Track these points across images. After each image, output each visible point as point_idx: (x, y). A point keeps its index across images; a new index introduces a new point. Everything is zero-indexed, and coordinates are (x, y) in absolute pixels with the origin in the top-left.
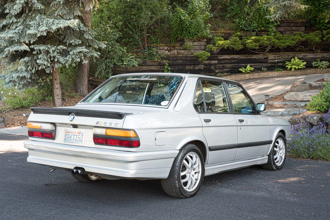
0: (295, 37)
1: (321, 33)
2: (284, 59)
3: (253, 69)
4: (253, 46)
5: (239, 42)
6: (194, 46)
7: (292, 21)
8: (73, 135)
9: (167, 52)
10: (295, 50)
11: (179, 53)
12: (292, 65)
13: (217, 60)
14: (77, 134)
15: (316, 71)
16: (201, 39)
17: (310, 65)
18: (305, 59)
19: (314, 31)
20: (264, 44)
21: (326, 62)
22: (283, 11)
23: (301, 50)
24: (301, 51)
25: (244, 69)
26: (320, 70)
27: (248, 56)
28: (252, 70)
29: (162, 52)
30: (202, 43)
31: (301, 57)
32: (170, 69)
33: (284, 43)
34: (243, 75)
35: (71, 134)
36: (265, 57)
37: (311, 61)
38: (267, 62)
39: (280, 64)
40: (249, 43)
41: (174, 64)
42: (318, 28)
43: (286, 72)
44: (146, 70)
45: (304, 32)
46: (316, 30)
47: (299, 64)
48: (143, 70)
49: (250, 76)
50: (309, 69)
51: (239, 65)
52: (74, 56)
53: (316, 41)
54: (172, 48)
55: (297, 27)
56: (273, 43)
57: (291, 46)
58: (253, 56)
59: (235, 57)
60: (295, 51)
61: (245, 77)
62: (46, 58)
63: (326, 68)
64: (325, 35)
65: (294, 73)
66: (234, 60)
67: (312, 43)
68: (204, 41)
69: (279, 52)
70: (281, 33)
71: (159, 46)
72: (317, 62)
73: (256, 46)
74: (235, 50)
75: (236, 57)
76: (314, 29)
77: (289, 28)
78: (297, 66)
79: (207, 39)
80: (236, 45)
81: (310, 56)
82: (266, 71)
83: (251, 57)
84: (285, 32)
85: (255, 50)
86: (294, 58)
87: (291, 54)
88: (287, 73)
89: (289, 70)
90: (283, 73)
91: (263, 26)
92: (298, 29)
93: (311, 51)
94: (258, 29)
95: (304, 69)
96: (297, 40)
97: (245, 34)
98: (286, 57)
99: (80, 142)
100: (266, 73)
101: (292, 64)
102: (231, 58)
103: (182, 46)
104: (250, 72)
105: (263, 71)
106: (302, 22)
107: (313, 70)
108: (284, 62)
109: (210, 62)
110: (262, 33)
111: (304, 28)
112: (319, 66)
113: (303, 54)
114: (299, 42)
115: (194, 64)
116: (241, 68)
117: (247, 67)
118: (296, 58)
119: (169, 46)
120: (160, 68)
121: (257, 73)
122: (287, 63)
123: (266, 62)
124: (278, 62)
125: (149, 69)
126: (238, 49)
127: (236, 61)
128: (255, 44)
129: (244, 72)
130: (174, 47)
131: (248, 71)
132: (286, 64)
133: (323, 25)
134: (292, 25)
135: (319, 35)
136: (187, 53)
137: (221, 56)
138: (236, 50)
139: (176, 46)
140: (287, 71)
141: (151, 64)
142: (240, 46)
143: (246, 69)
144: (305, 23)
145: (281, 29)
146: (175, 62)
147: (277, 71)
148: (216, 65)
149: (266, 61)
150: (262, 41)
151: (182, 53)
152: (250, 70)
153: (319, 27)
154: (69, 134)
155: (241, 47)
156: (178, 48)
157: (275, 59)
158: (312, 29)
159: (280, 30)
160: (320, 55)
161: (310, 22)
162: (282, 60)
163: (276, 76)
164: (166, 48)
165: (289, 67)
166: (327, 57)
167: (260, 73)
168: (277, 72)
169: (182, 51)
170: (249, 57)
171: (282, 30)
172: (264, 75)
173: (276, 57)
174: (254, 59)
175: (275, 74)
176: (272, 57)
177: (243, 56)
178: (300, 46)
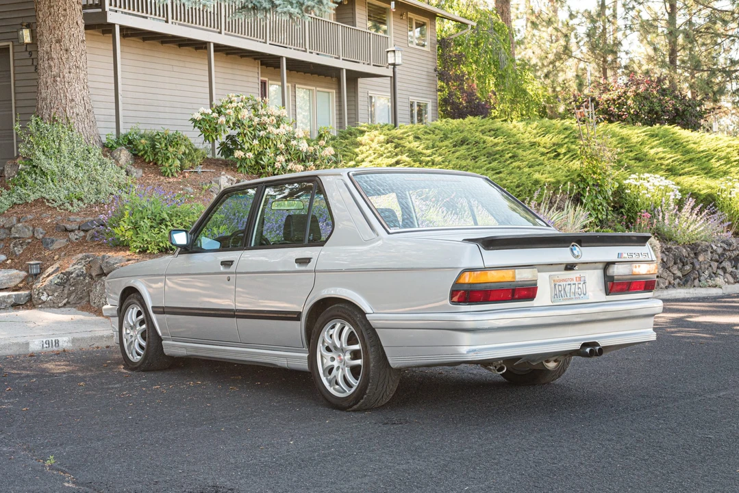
8: (569, 284)
14: (574, 282)
35: (565, 283)
99: (582, 295)
154: (562, 283)
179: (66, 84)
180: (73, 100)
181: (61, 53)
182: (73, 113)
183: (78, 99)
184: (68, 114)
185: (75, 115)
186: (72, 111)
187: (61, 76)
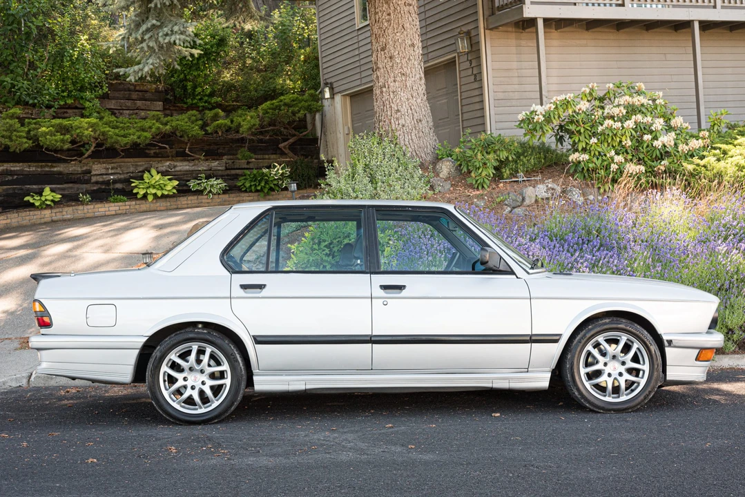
0: (147, 124)
1: (199, 116)
2: (128, 173)
3: (60, 196)
4: (56, 141)
5: (20, 132)
7: (135, 85)
10: (146, 153)
12: (148, 188)
15: (200, 201)
17: (185, 188)
18: (173, 174)
19: (182, 111)
20: (84, 138)
21: (219, 181)
22: (159, 58)
23: (160, 153)
24: (161, 156)
25: (39, 198)
26: (207, 199)
27: (45, 167)
28: (56, 200)
31: (164, 169)
33: (124, 136)
34: (36, 212)
36: (84, 169)
37: (185, 178)
38: (88, 182)
39: (119, 186)
40: (47, 134)
42: (192, 104)
43: (136, 204)
45: (164, 113)
46: (188, 109)
47: (162, 186)
49: (54, 214)
50: (183, 196)
51: (23, 187)
53: (194, 134)
55: (146, 100)
56: (103, 135)
57: (140, 144)
58: (56, 167)
59: (12, 169)
60: (147, 156)
61: (42, 216)
63: (219, 194)
64: (209, 122)
65: (153, 206)
66: (12, 175)
67: (186, 139)
69: (114, 157)
70: (112, 114)
72: (199, 182)
73: (62, 141)
74: (11, 150)
75: (16, 169)
76: (182, 107)
77: (129, 103)
78: (158, 189)
80: (14, 138)
81: (183, 166)
82: (90, 201)
83: (52, 169)
84: (121, 111)
85: (61, 151)
86: (149, 172)
87: (142, 163)
88: (137, 207)
89: (141, 199)
90: (128, 207)
91: (70, 96)
92: (148, 106)
93: (182, 155)
94: (59, 102)
95: (174, 196)
96: (153, 130)
97: (28, 113)
98: (132, 169)
100: (89, 207)
101: (147, 185)
102: (3, 170)
104: (52, 204)
105: (82, 203)
106: (157, 91)
107: (192, 199)
108: (127, 181)
110: (67, 112)
111: (161, 103)
112: (205, 188)
113: (168, 163)
114: (157, 135)
116: (29, 195)
117: (44, 194)
118: (154, 172)
121: (68, 206)
122: (134, 182)
123: (87, 180)
124: (115, 182)
126: (20, 149)
127: (15, 177)
128: (61, 137)
129: (37, 204)
131: (48, 203)
132: (133, 185)
133: (201, 99)
134: (134, 95)
135: (197, 120)
138: (14, 151)
140: (138, 202)
142: (25, 140)
143: (43, 199)
144: (162, 92)
145: (112, 104)
147: (113, 202)
149: (86, 178)
150: (78, 131)
152: (52, 201)
153: (194, 102)
155: (26, 142)
157: (106, 174)
158: (177, 106)
159: (108, 107)
160: (203, 166)
161: (173, 90)
162: (122, 176)
163: (113, 213)
165: (142, 192)
166: (219, 170)
167: (76, 207)
168: (116, 204)
170: (47, 169)
171: (113, 107)
172: (86, 211)
173: (108, 169)
174: (60, 173)
175: (111, 209)
176: (98, 169)
177: (33, 166)
178: (160, 144)
179: (391, 94)
180: (398, 111)
181: (386, 61)
182: (399, 124)
183: (404, 110)
184: (393, 126)
185: (400, 126)
186: (397, 123)
187: (387, 86)
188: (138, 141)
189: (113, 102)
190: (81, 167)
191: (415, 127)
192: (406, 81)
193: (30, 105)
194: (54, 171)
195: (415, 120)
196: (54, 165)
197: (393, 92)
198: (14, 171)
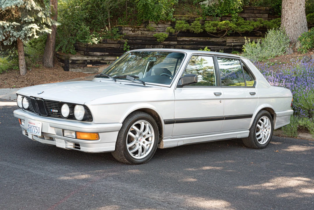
0: (255, 23)
2: (242, 43)
4: (210, 29)
5: (199, 26)
6: (158, 28)
7: (256, 8)
9: (132, 32)
11: (143, 34)
13: (177, 41)
16: (165, 23)
19: (277, 18)
29: (126, 32)
30: (166, 25)
32: (128, 47)
33: (244, 28)
36: (223, 40)
38: (225, 45)
40: (208, 27)
41: (133, 43)
44: (107, 47)
45: (268, 19)
46: (279, 17)
48: (104, 47)
51: (198, 46)
52: (26, 32)
54: (136, 29)
55: (260, 14)
56: (230, 27)
57: (249, 31)
58: (211, 39)
59: (193, 39)
62: (2, 32)
66: (193, 42)
68: (168, 23)
69: (238, 36)
70: (244, 19)
71: (123, 27)
73: (213, 30)
75: (195, 39)
76: (277, 16)
77: (253, 15)
79: (171, 22)
80: (196, 28)
84: (249, 18)
85: (212, 33)
86: (251, 42)
91: (227, 12)
92: (261, 16)
94: (222, 15)
97: (210, 19)
102: (190, 40)
103: (145, 27)
106: (266, 10)
108: (241, 46)
109: (169, 42)
110: (226, 19)
111: (267, 15)
114: (257, 28)
115: (154, 44)
116: (199, 49)
117: (205, 49)
118: (253, 42)
119: (133, 27)
120: (120, 46)
124: (236, 46)
125: (110, 46)
126: (198, 32)
127: (195, 42)
128: (213, 28)
130: (138, 29)
132: (243, 47)
134: (255, 12)
136: (151, 34)
137: (180, 38)
138: (196, 33)
139: (140, 27)
141: (111, 42)
144: (268, 10)
145: (245, 15)
146: (134, 42)
148: (176, 46)
149: (224, 44)
150: (220, 26)
151: (146, 34)
155: (200, 30)
156: (142, 30)
157: (233, 43)
158: (275, 16)
159: (243, 16)
161: (273, 9)
162: (240, 44)
164: (130, 29)
165: (245, 50)
169: (146, 32)
170: (207, 40)
171: (245, 16)
173: (234, 41)
174: (213, 42)
176: (230, 41)
177: (202, 39)
178: (258, 32)
179: (285, 11)
180: (287, 19)
182: (287, 25)
183: (289, 18)
184: (285, 25)
188: (248, 30)
189: (246, 14)
190: (222, 40)
191: (293, 26)
192: (292, 6)
193: (210, 16)
194: (210, 41)
195: (294, 23)
196: (211, 38)
197: (286, 11)
198: (194, 40)
